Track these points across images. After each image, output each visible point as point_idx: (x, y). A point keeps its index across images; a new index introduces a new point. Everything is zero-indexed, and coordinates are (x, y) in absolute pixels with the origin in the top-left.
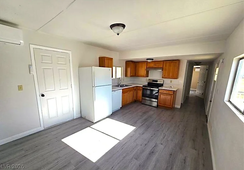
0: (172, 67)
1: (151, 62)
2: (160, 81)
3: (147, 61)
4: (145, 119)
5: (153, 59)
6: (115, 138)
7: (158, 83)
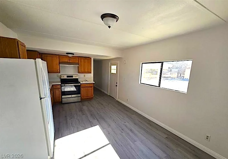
0: (86, 63)
1: (72, 57)
2: (75, 76)
3: (67, 55)
4: (92, 115)
5: (73, 54)
6: (103, 147)
7: (73, 78)
